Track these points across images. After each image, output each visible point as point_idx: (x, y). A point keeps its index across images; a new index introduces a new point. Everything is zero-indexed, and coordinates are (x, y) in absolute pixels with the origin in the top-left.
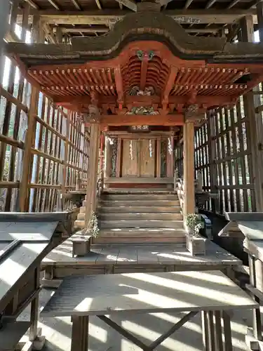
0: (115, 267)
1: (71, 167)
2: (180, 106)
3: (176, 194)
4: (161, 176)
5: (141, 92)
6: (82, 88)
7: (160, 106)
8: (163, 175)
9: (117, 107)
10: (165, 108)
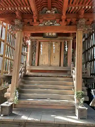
0: (27, 124)
1: (8, 59)
2: (74, 20)
3: (72, 77)
4: (64, 66)
5: (49, 12)
6: (10, 9)
7: (61, 20)
8: (65, 65)
9: (33, 21)
10: (64, 21)
